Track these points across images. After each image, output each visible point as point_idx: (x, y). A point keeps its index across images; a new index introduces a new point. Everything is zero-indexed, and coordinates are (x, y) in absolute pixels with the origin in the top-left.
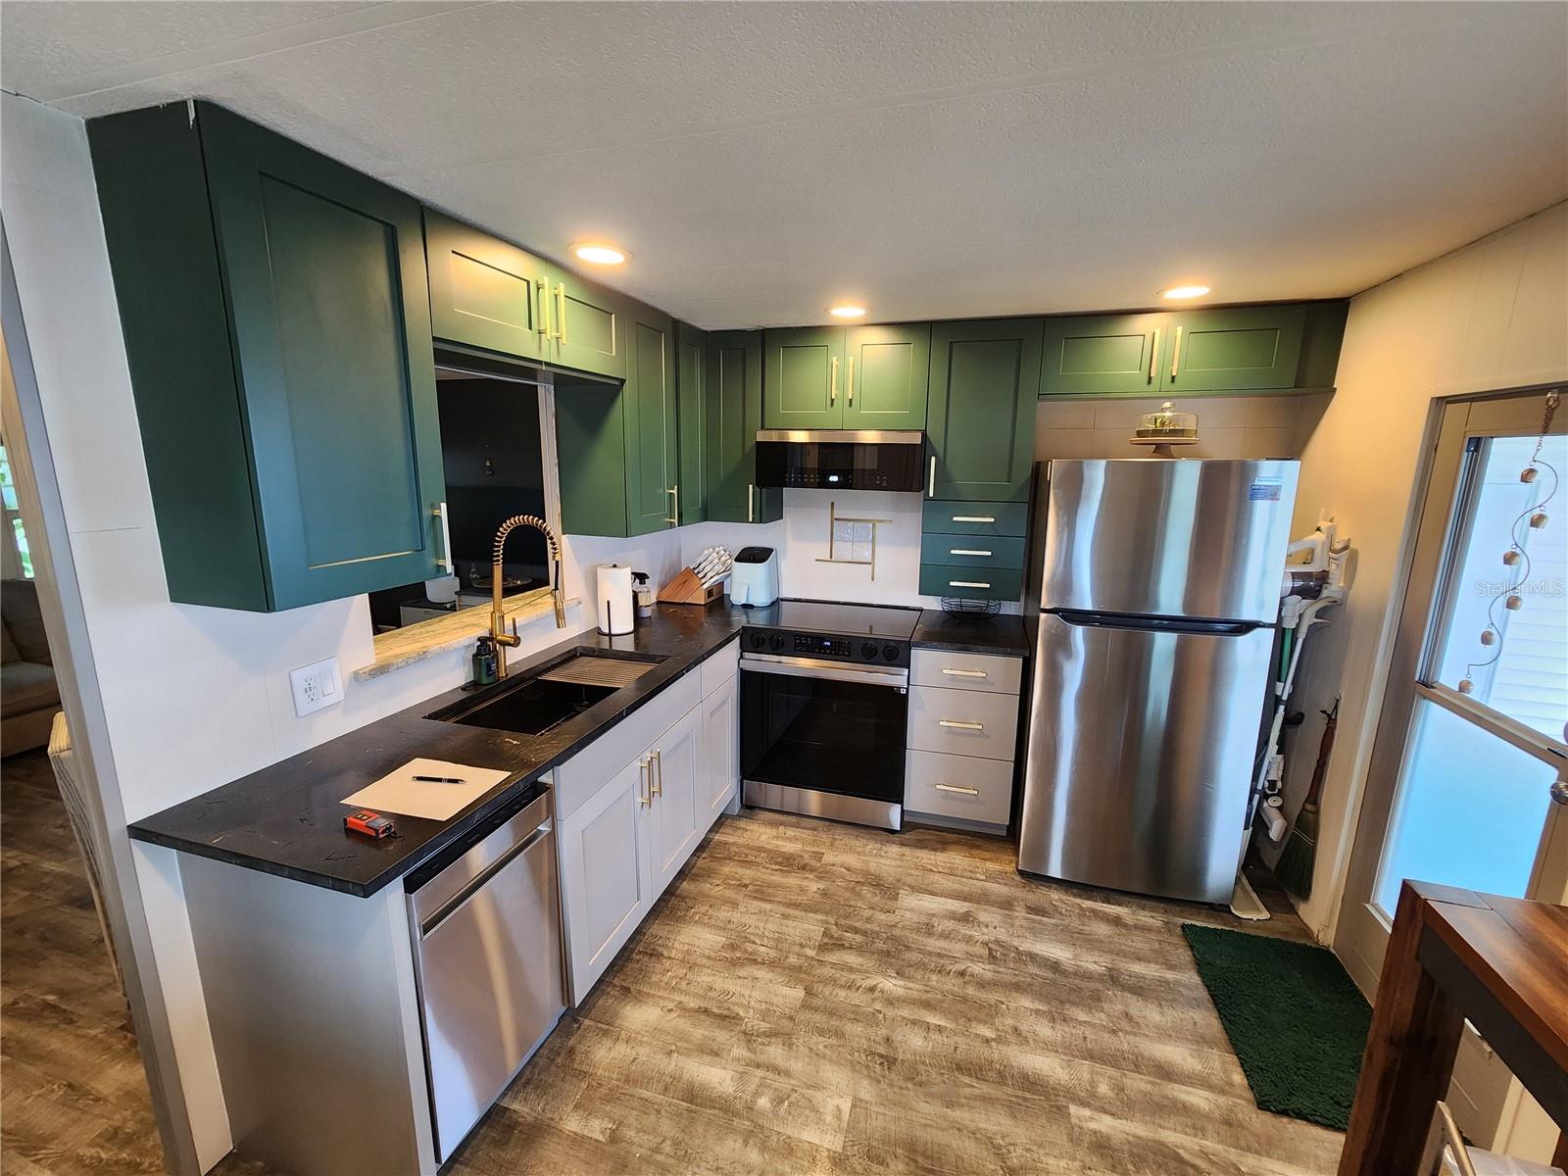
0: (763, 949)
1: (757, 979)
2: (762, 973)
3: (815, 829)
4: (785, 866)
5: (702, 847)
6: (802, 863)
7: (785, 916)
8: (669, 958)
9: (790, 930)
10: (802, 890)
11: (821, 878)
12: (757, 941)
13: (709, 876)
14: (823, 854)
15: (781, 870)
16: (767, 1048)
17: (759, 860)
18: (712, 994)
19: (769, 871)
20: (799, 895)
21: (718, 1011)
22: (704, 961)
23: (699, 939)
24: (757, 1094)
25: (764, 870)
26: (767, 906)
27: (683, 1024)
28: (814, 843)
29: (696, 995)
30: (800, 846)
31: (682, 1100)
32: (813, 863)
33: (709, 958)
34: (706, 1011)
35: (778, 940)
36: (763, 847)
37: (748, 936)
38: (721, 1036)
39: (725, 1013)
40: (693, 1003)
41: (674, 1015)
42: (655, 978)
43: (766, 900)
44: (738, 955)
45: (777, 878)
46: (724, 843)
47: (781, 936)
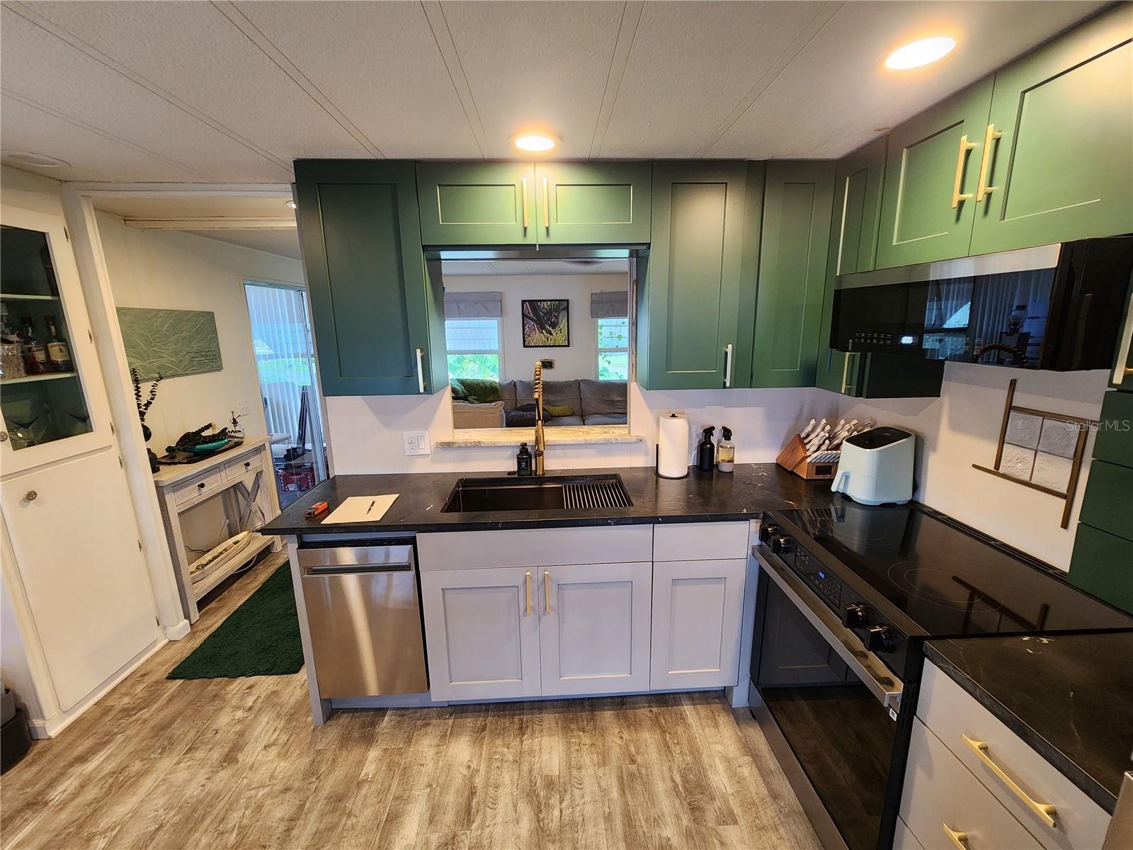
0: (556, 813)
1: (518, 822)
2: (526, 825)
3: (775, 796)
4: (684, 787)
5: (664, 699)
6: (702, 804)
7: (608, 818)
8: (522, 741)
9: (591, 830)
10: (657, 821)
11: (688, 835)
12: (565, 804)
13: (628, 727)
14: (735, 822)
15: (676, 786)
17: (678, 758)
18: (491, 791)
19: (667, 775)
20: (647, 820)
21: (474, 804)
22: (525, 768)
23: (550, 753)
25: (665, 769)
26: (615, 794)
27: (458, 780)
28: (749, 805)
29: (488, 778)
30: (730, 790)
31: (388, 814)
32: (710, 817)
33: (531, 771)
34: (473, 793)
35: (573, 823)
36: (700, 754)
37: (569, 792)
38: (449, 817)
39: (474, 810)
40: (479, 781)
41: (465, 772)
42: (499, 742)
43: (623, 790)
44: (542, 794)
45: (660, 787)
46: (681, 714)
47: (580, 824)
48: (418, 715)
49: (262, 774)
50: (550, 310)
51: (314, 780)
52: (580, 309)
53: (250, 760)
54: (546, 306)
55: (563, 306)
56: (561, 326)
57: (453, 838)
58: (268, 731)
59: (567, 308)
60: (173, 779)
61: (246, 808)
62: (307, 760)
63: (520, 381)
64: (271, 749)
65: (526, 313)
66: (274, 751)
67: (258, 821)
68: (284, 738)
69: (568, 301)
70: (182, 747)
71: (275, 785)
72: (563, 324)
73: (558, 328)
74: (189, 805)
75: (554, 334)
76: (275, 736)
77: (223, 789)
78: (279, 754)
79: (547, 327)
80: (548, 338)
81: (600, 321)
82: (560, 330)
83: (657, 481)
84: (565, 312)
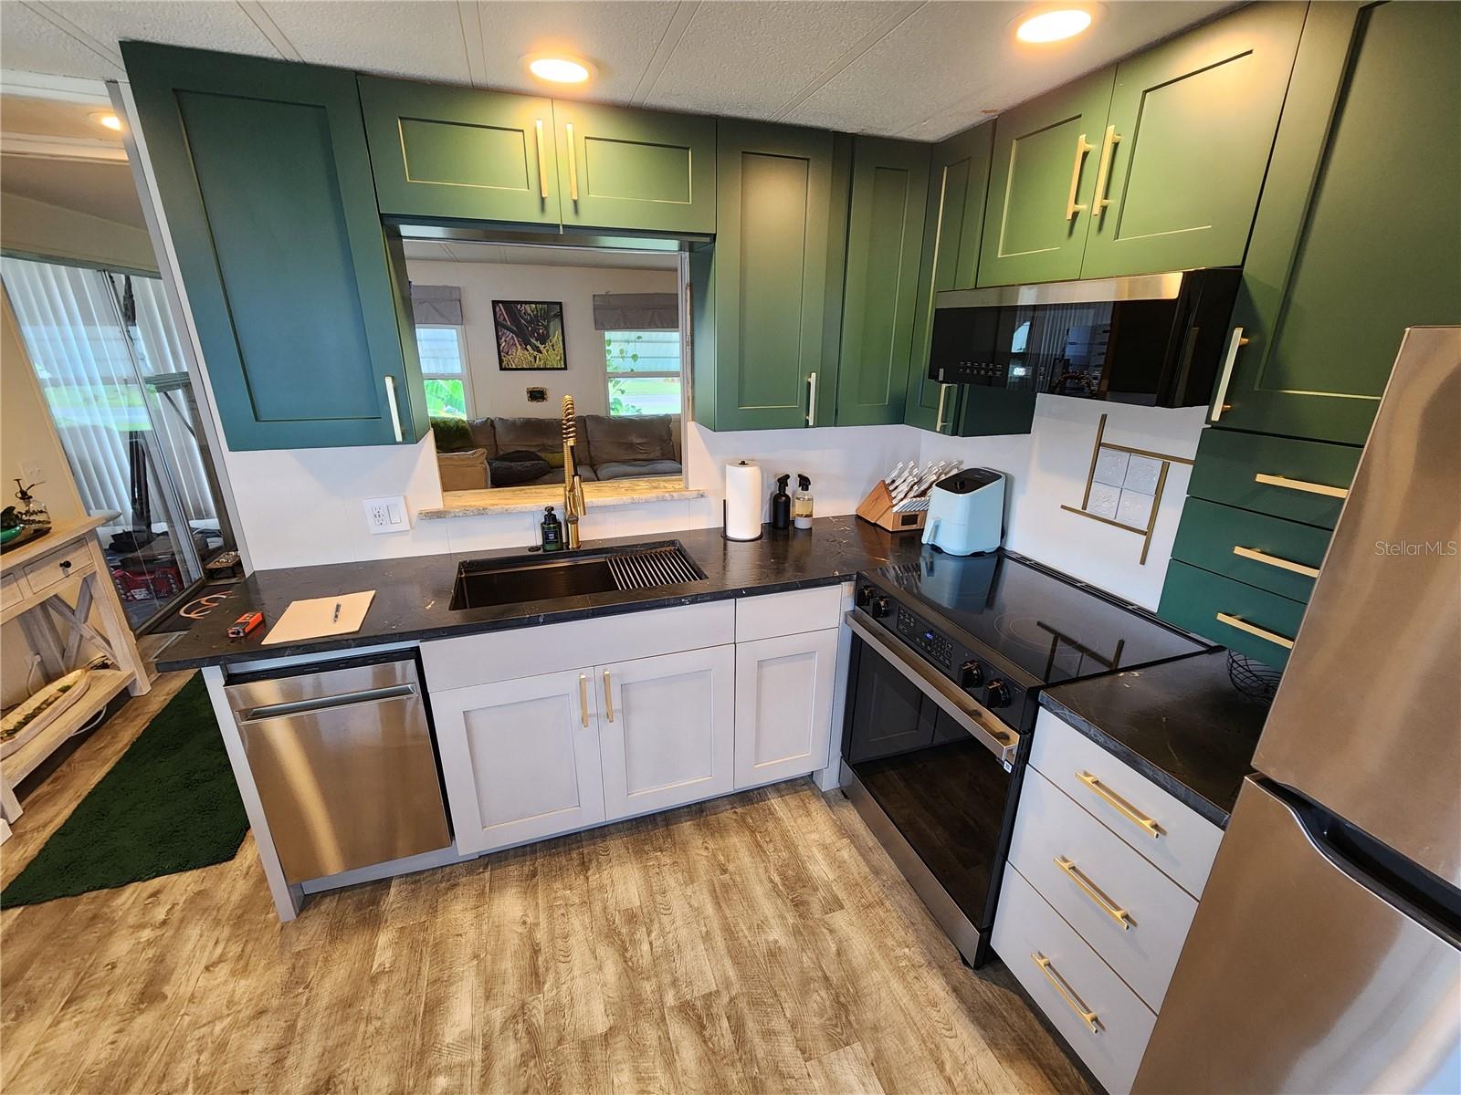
0: (646, 947)
1: (601, 969)
2: (611, 970)
3: (876, 872)
4: (785, 885)
5: (747, 797)
6: (805, 897)
7: (707, 937)
8: (588, 878)
9: (689, 955)
10: (761, 926)
11: (796, 932)
12: (653, 935)
13: (712, 835)
14: (842, 907)
15: (775, 885)
16: (511, 1041)
17: (773, 856)
18: (560, 943)
19: (764, 877)
20: (750, 929)
21: (540, 963)
22: (598, 907)
23: (625, 883)
24: (449, 1070)
25: (761, 871)
26: (710, 909)
27: (513, 941)
28: (852, 887)
29: (552, 931)
30: (832, 877)
31: (426, 1004)
32: (816, 908)
33: (605, 908)
34: (536, 951)
35: (668, 954)
36: (796, 847)
37: (656, 921)
38: (511, 986)
39: (542, 970)
40: (541, 936)
41: (520, 929)
42: (557, 885)
43: (718, 904)
44: (624, 931)
45: (759, 891)
46: (769, 809)
47: (676, 952)
48: (439, 876)
49: (214, 1002)
50: (536, 316)
51: (301, 990)
52: (578, 317)
53: (185, 990)
54: (529, 311)
55: (554, 311)
56: (554, 340)
57: (523, 1007)
58: (204, 947)
59: (560, 315)
60: (54, 1048)
61: (200, 1052)
62: (281, 970)
63: (500, 419)
64: (217, 969)
65: (501, 320)
66: (223, 971)
67: (225, 1063)
68: (235, 949)
69: (560, 304)
70: (55, 1001)
71: (239, 1011)
72: (556, 337)
73: (548, 344)
74: (97, 1073)
75: (544, 351)
76: (219, 950)
77: (151, 1039)
78: (233, 973)
79: (533, 341)
80: (535, 357)
81: (609, 335)
82: (553, 346)
83: (725, 545)
84: (557, 321)
